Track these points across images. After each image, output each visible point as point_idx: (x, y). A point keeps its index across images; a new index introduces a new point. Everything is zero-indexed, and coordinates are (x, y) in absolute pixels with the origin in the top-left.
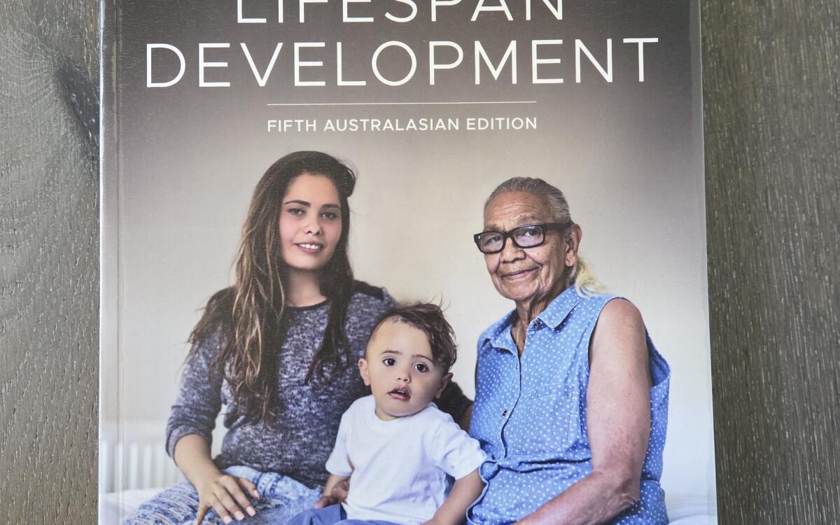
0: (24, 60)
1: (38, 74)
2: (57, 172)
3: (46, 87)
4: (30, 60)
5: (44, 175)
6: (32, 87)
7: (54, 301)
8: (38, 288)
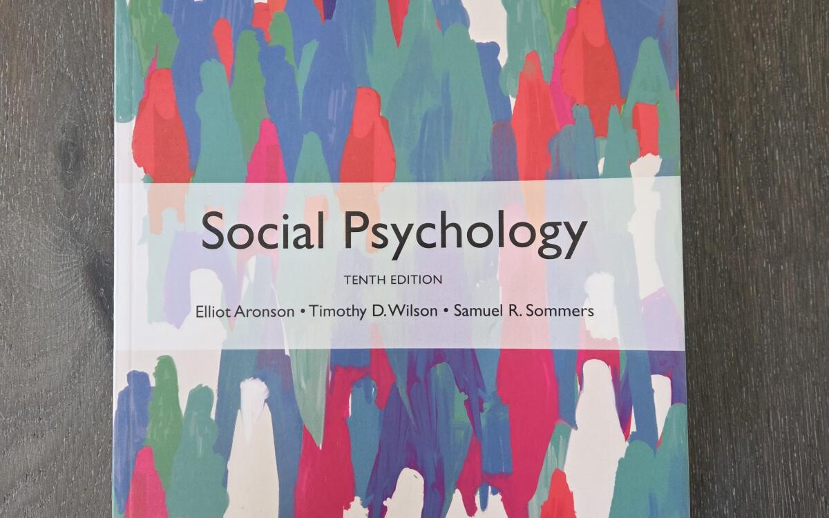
0: (55, 254)
1: (68, 268)
2: (84, 364)
3: (76, 281)
4: (60, 253)
5: (71, 366)
6: (61, 281)
7: (76, 490)
8: (60, 477)
